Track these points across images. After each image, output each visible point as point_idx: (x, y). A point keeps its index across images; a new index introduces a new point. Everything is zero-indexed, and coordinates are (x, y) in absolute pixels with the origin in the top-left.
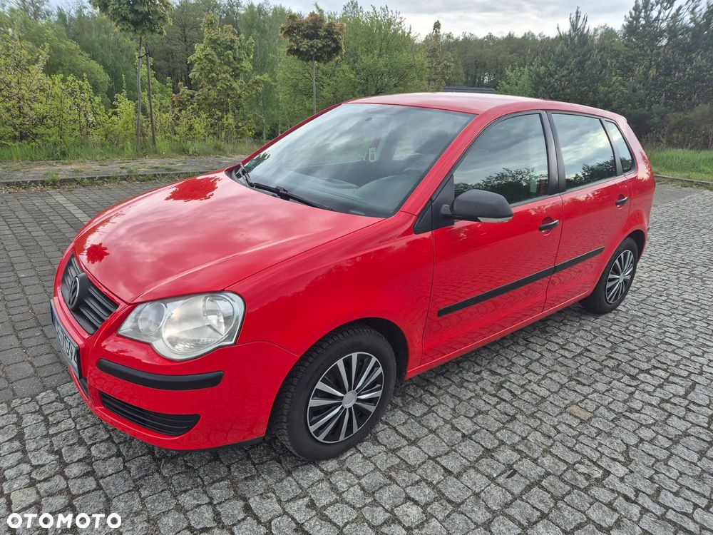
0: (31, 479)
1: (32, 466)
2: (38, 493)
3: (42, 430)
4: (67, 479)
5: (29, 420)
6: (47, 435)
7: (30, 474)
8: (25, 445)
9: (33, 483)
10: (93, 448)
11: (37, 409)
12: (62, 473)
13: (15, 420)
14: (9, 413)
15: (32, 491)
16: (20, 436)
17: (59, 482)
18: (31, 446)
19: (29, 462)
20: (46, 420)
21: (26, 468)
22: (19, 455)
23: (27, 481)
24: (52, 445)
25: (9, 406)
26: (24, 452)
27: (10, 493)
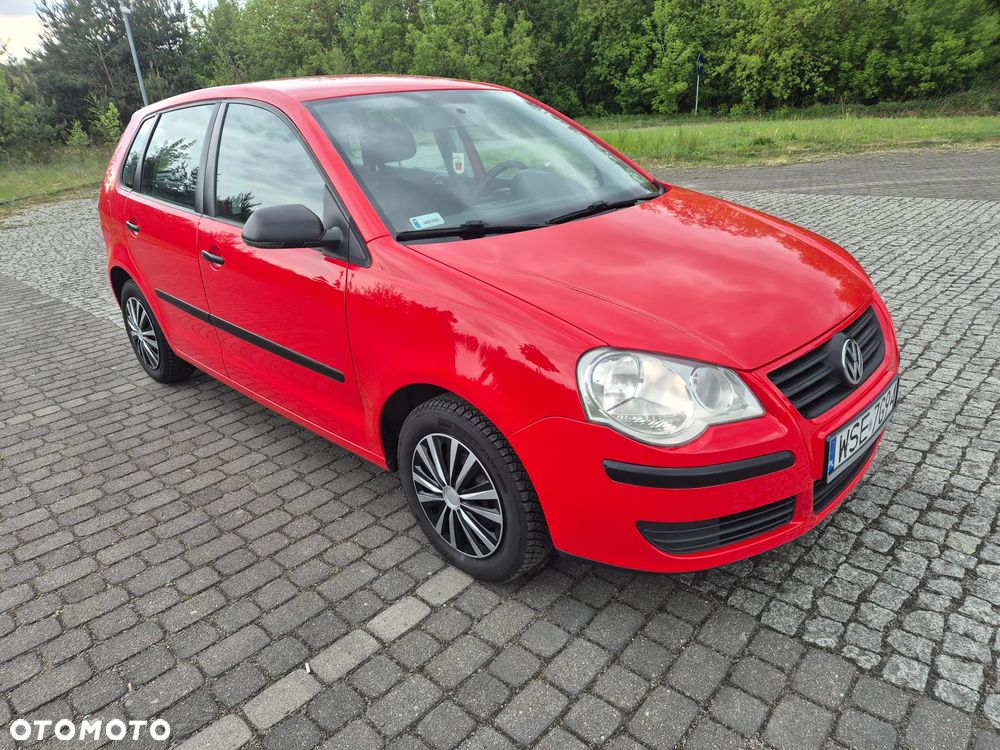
0: (942, 552)
1: (930, 561)
2: (947, 536)
3: (880, 590)
4: (910, 528)
5: (878, 616)
6: (881, 579)
7: (939, 557)
8: (915, 590)
9: (944, 548)
10: (857, 530)
11: (853, 624)
12: (910, 535)
13: (896, 634)
14: (894, 651)
15: (951, 542)
16: (910, 605)
17: (919, 531)
18: (910, 583)
19: (928, 568)
20: (863, 598)
21: (938, 566)
22: (932, 584)
23: (947, 553)
24: (889, 565)
25: (882, 665)
26: (923, 584)
27: (972, 555)
